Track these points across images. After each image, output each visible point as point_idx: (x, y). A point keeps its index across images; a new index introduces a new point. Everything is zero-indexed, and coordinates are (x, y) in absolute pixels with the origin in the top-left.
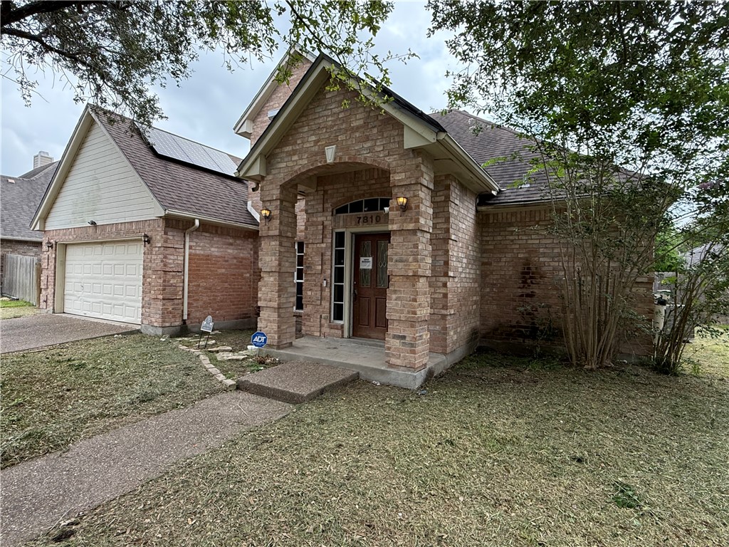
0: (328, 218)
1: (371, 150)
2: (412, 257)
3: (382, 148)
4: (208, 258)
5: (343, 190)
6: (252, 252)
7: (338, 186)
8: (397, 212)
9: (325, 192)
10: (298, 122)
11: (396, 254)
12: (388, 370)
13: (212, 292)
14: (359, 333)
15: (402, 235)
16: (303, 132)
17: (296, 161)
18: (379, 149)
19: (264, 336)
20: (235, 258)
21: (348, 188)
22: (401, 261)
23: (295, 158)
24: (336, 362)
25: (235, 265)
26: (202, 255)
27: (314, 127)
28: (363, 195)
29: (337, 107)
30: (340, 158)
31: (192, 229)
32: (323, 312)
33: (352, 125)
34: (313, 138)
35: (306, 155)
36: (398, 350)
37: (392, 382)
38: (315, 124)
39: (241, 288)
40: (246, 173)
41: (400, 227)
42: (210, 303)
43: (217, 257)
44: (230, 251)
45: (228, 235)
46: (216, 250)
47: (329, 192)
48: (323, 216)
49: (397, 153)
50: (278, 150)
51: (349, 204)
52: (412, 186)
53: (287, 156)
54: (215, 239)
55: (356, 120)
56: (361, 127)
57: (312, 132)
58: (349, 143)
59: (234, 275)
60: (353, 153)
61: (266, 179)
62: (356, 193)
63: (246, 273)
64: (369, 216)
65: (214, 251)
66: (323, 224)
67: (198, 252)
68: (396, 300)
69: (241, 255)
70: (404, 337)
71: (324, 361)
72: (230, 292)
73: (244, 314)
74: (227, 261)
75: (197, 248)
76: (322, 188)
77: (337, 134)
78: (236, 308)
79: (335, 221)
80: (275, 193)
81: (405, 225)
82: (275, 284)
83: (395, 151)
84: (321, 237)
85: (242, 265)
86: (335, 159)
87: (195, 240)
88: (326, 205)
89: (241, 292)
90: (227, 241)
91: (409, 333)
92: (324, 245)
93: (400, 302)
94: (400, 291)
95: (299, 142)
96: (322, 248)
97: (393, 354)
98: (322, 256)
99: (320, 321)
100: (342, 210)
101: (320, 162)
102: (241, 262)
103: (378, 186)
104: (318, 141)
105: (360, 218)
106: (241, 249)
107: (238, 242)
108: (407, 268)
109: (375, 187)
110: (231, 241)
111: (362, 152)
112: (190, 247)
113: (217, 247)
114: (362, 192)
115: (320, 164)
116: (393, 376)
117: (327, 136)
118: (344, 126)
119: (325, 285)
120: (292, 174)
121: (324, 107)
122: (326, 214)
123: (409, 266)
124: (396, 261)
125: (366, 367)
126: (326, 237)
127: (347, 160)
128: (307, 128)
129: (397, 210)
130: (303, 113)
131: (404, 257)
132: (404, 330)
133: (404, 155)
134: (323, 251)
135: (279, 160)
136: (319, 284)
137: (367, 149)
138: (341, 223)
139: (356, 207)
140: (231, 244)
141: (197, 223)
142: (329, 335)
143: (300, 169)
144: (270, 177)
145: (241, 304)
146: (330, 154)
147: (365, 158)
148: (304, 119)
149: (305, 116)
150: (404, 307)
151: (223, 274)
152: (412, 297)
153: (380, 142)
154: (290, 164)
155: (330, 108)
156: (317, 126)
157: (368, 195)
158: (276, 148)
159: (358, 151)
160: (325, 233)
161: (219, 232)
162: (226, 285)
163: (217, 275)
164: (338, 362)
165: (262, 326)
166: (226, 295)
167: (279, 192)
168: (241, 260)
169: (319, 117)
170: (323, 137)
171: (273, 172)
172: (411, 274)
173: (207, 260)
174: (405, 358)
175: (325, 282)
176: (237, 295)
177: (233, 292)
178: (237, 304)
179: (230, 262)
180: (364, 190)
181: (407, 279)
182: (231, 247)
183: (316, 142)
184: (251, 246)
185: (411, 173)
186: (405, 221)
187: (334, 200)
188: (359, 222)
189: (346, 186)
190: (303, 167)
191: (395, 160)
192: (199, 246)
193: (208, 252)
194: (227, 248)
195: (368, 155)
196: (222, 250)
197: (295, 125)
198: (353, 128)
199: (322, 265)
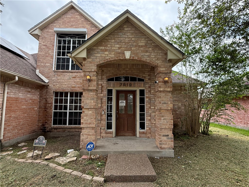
0: (104, 82)
1: (149, 56)
2: (170, 102)
3: (154, 57)
4: (17, 99)
5: (112, 71)
6: (39, 96)
7: (110, 69)
8: (163, 83)
9: (103, 71)
10: (108, 37)
11: (163, 101)
12: (161, 150)
13: (18, 120)
14: (119, 134)
15: (164, 93)
16: (111, 42)
17: (107, 54)
18: (153, 57)
19: (93, 144)
20: (31, 99)
21: (115, 70)
22: (165, 103)
23: (107, 53)
24: (133, 151)
25: (31, 103)
26: (14, 98)
27: (118, 41)
28: (123, 74)
29: (131, 35)
30: (133, 57)
31: (12, 82)
32: (102, 126)
33: (139, 44)
34: (118, 46)
35: (114, 53)
36: (165, 141)
37: (164, 156)
38: (118, 40)
39: (33, 116)
40: (76, 55)
41: (164, 89)
42: (16, 127)
43: (22, 99)
44: (28, 95)
45: (28, 87)
46: (22, 95)
47: (105, 71)
48: (101, 81)
49: (161, 60)
50: (95, 48)
51: (114, 77)
52: (168, 74)
53: (101, 51)
54: (21, 89)
55: (141, 42)
56: (144, 46)
57: (117, 43)
58: (138, 51)
59: (30, 109)
60: (140, 56)
61: (86, 60)
62: (119, 73)
63: (35, 108)
64: (126, 84)
65: (21, 95)
66: (102, 85)
67: (11, 96)
68: (163, 120)
69: (34, 98)
70: (168, 135)
71: (126, 151)
72: (27, 118)
73: (33, 130)
74: (27, 101)
75: (11, 94)
76: (101, 69)
77: (131, 47)
78: (30, 128)
79: (108, 84)
80: (93, 68)
81: (166, 89)
82: (94, 115)
83: (160, 59)
84: (101, 91)
85: (34, 103)
86: (130, 57)
87: (10, 89)
88: (103, 77)
89: (33, 118)
90: (27, 90)
91: (169, 133)
92: (102, 95)
93: (165, 121)
94: (165, 116)
95: (109, 46)
96: (101, 96)
97: (163, 144)
98: (101, 100)
99: (100, 131)
100: (112, 80)
101: (122, 57)
102: (34, 102)
103: (130, 71)
104: (121, 48)
105: (122, 84)
106: (34, 95)
107: (33, 91)
108: (168, 106)
109: (128, 71)
110: (29, 90)
111: (144, 57)
112: (8, 93)
113: (22, 93)
114: (122, 73)
115: (121, 58)
116: (163, 153)
117: (126, 46)
118: (135, 44)
119: (103, 113)
120: (104, 60)
121: (124, 33)
122: (103, 81)
123: (169, 105)
124: (163, 103)
125: (150, 151)
126: (103, 91)
127: (137, 59)
128: (114, 40)
129: (162, 83)
130: (111, 33)
131: (167, 102)
132: (167, 132)
133: (164, 61)
134: (102, 98)
135: (96, 52)
136: (100, 113)
137: (147, 55)
138: (112, 85)
139: (118, 79)
140: (29, 92)
141: (17, 78)
142: (105, 137)
143: (110, 58)
144: (90, 60)
145: (32, 125)
146: (128, 55)
147: (146, 59)
148: (111, 36)
149: (113, 35)
150: (167, 122)
151: (24, 109)
152: (171, 118)
153: (153, 54)
154: (104, 55)
155: (127, 34)
156: (120, 41)
157: (125, 75)
158: (94, 46)
159: (142, 56)
160: (103, 89)
161: (24, 85)
162: (26, 115)
163: (21, 109)
164: (134, 151)
165: (84, 138)
166: (25, 121)
167: (96, 68)
168: (33, 100)
169: (121, 37)
170: (123, 46)
171: (92, 57)
172: (170, 109)
173: (16, 100)
174: (169, 144)
175: (103, 112)
176: (31, 120)
177: (29, 118)
178: (31, 125)
179: (28, 102)
180: (124, 72)
181: (167, 111)
182: (30, 93)
183: (119, 48)
184: (38, 93)
185: (168, 69)
186: (166, 87)
187: (108, 75)
188: (121, 86)
189: (114, 69)
190: (112, 58)
191: (160, 62)
192: (12, 92)
193: (17, 96)
194: (27, 94)
195: (148, 58)
196: (25, 95)
197: (107, 38)
198: (139, 46)
199: (101, 104)
